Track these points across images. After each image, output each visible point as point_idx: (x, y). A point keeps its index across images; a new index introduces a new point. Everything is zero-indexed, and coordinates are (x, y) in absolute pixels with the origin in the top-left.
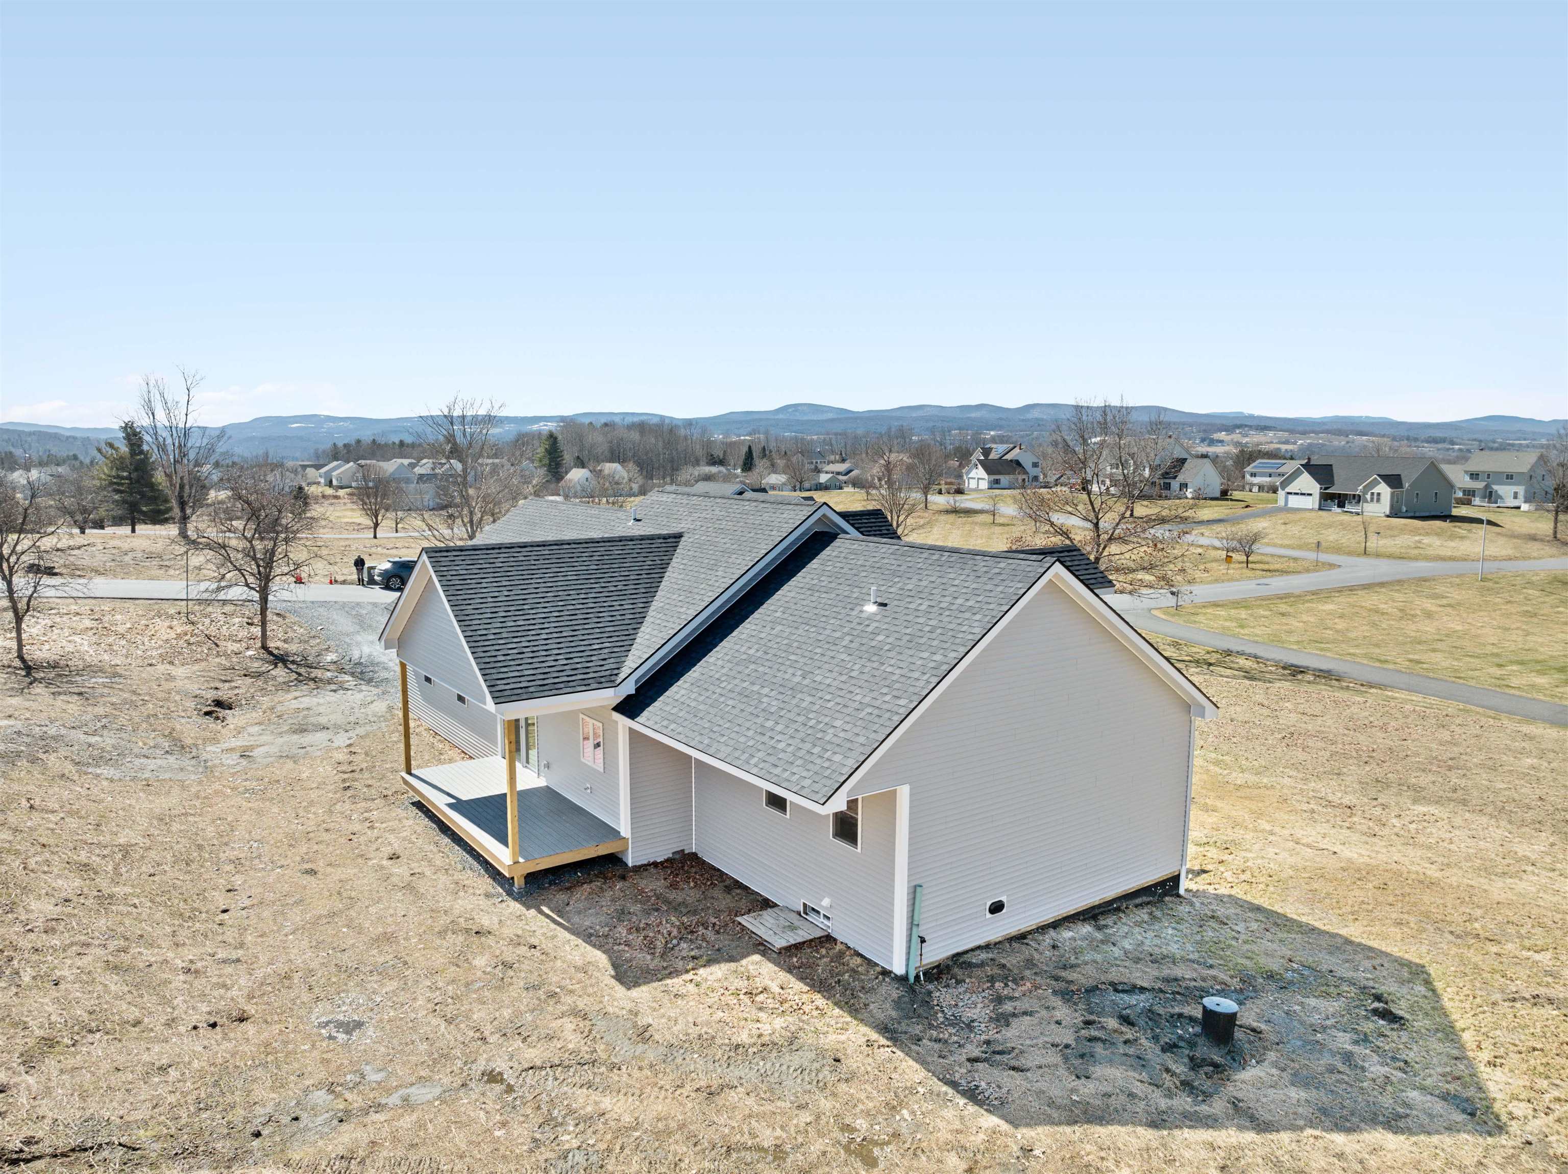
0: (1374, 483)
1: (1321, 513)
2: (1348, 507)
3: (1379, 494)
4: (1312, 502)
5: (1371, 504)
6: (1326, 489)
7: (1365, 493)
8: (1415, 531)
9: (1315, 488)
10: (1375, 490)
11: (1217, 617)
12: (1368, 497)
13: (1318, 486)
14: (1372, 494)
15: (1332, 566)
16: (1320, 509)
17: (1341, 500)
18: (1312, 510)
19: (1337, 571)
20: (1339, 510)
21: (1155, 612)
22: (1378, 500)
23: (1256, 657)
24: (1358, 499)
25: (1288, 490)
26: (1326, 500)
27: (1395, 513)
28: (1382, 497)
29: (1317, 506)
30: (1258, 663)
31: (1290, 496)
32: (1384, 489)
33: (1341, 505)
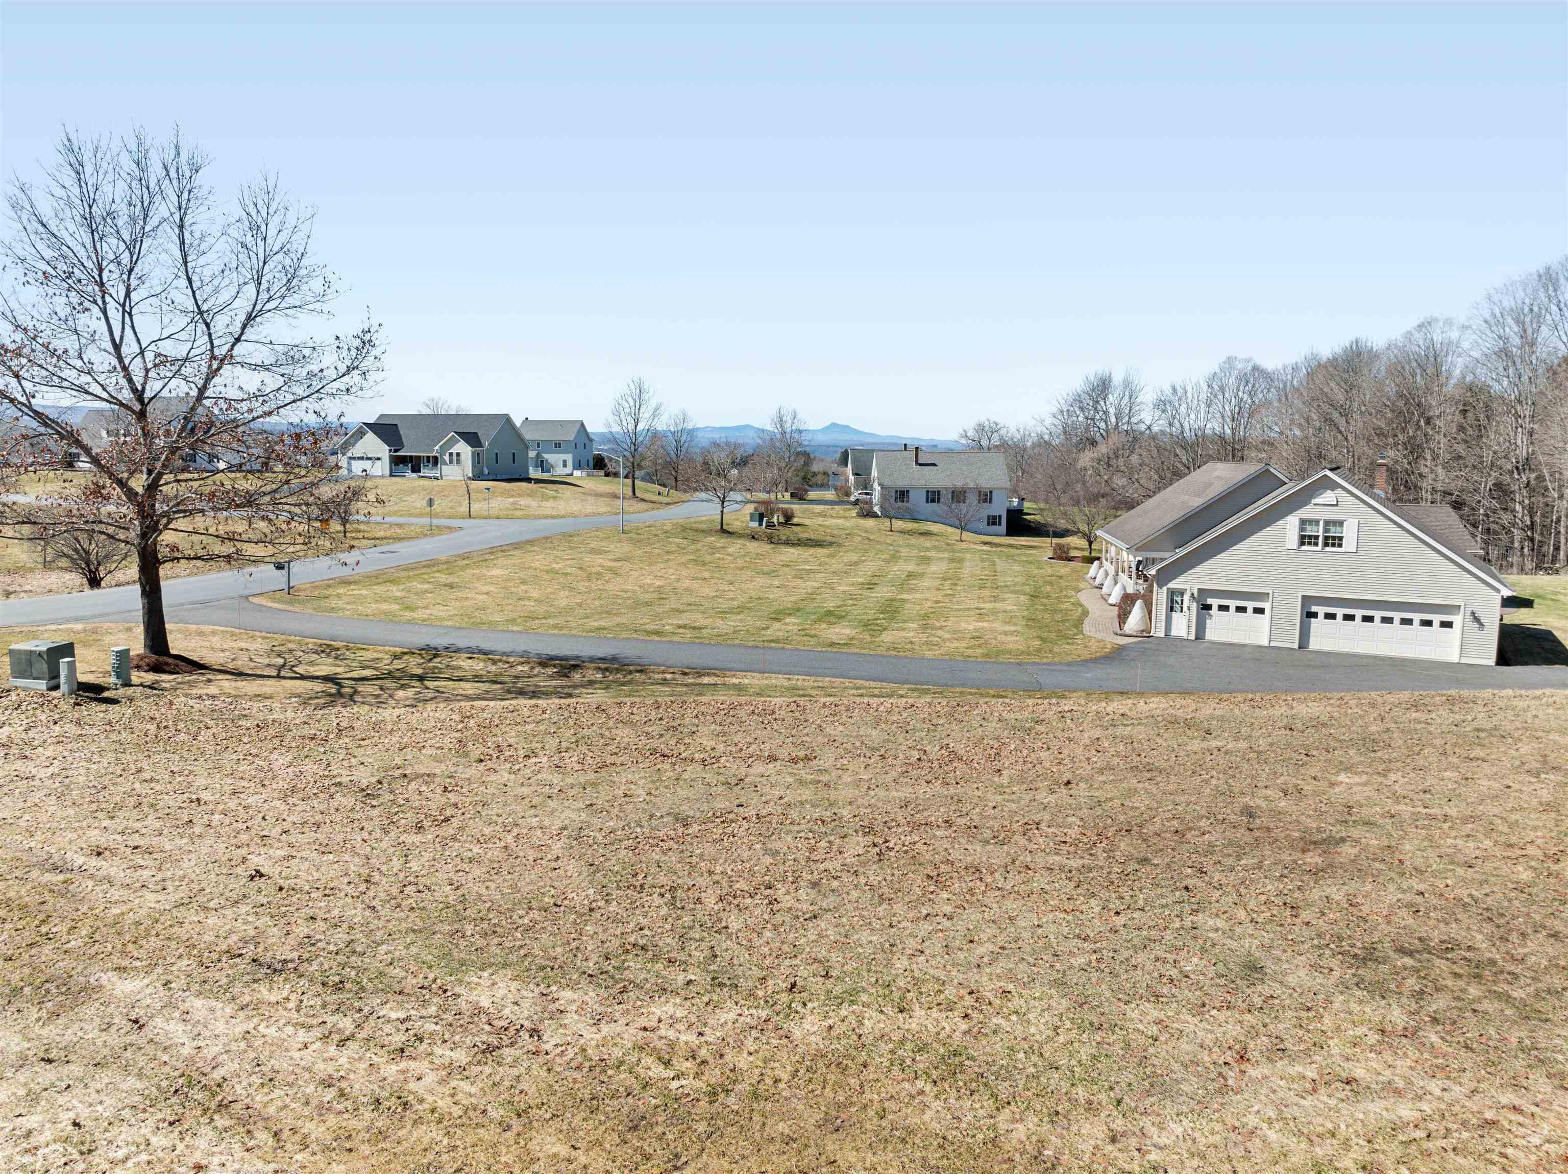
0: (452, 442)
1: (394, 479)
2: (424, 472)
3: (458, 455)
4: (381, 468)
5: (451, 467)
6: (396, 451)
7: (442, 454)
8: (508, 494)
9: (383, 450)
10: (454, 450)
11: (361, 600)
12: (447, 458)
13: (387, 448)
14: (451, 454)
15: (450, 529)
16: (391, 475)
17: (415, 464)
18: (382, 476)
19: (461, 533)
20: (414, 475)
21: (256, 600)
22: (458, 462)
23: (482, 652)
24: (435, 461)
25: (349, 454)
26: (397, 464)
27: (478, 476)
28: (463, 457)
29: (387, 472)
30: (495, 662)
31: (353, 462)
32: (464, 449)
33: (416, 469)
